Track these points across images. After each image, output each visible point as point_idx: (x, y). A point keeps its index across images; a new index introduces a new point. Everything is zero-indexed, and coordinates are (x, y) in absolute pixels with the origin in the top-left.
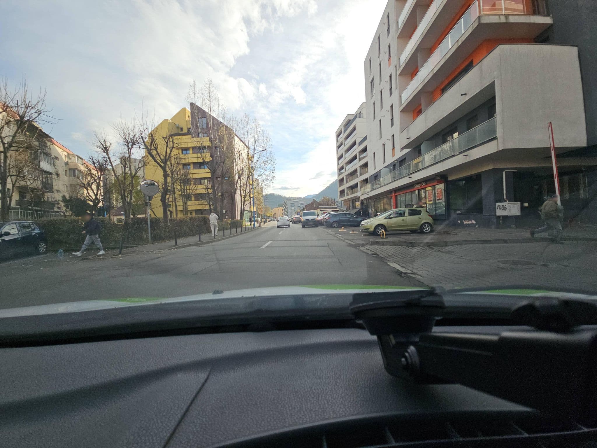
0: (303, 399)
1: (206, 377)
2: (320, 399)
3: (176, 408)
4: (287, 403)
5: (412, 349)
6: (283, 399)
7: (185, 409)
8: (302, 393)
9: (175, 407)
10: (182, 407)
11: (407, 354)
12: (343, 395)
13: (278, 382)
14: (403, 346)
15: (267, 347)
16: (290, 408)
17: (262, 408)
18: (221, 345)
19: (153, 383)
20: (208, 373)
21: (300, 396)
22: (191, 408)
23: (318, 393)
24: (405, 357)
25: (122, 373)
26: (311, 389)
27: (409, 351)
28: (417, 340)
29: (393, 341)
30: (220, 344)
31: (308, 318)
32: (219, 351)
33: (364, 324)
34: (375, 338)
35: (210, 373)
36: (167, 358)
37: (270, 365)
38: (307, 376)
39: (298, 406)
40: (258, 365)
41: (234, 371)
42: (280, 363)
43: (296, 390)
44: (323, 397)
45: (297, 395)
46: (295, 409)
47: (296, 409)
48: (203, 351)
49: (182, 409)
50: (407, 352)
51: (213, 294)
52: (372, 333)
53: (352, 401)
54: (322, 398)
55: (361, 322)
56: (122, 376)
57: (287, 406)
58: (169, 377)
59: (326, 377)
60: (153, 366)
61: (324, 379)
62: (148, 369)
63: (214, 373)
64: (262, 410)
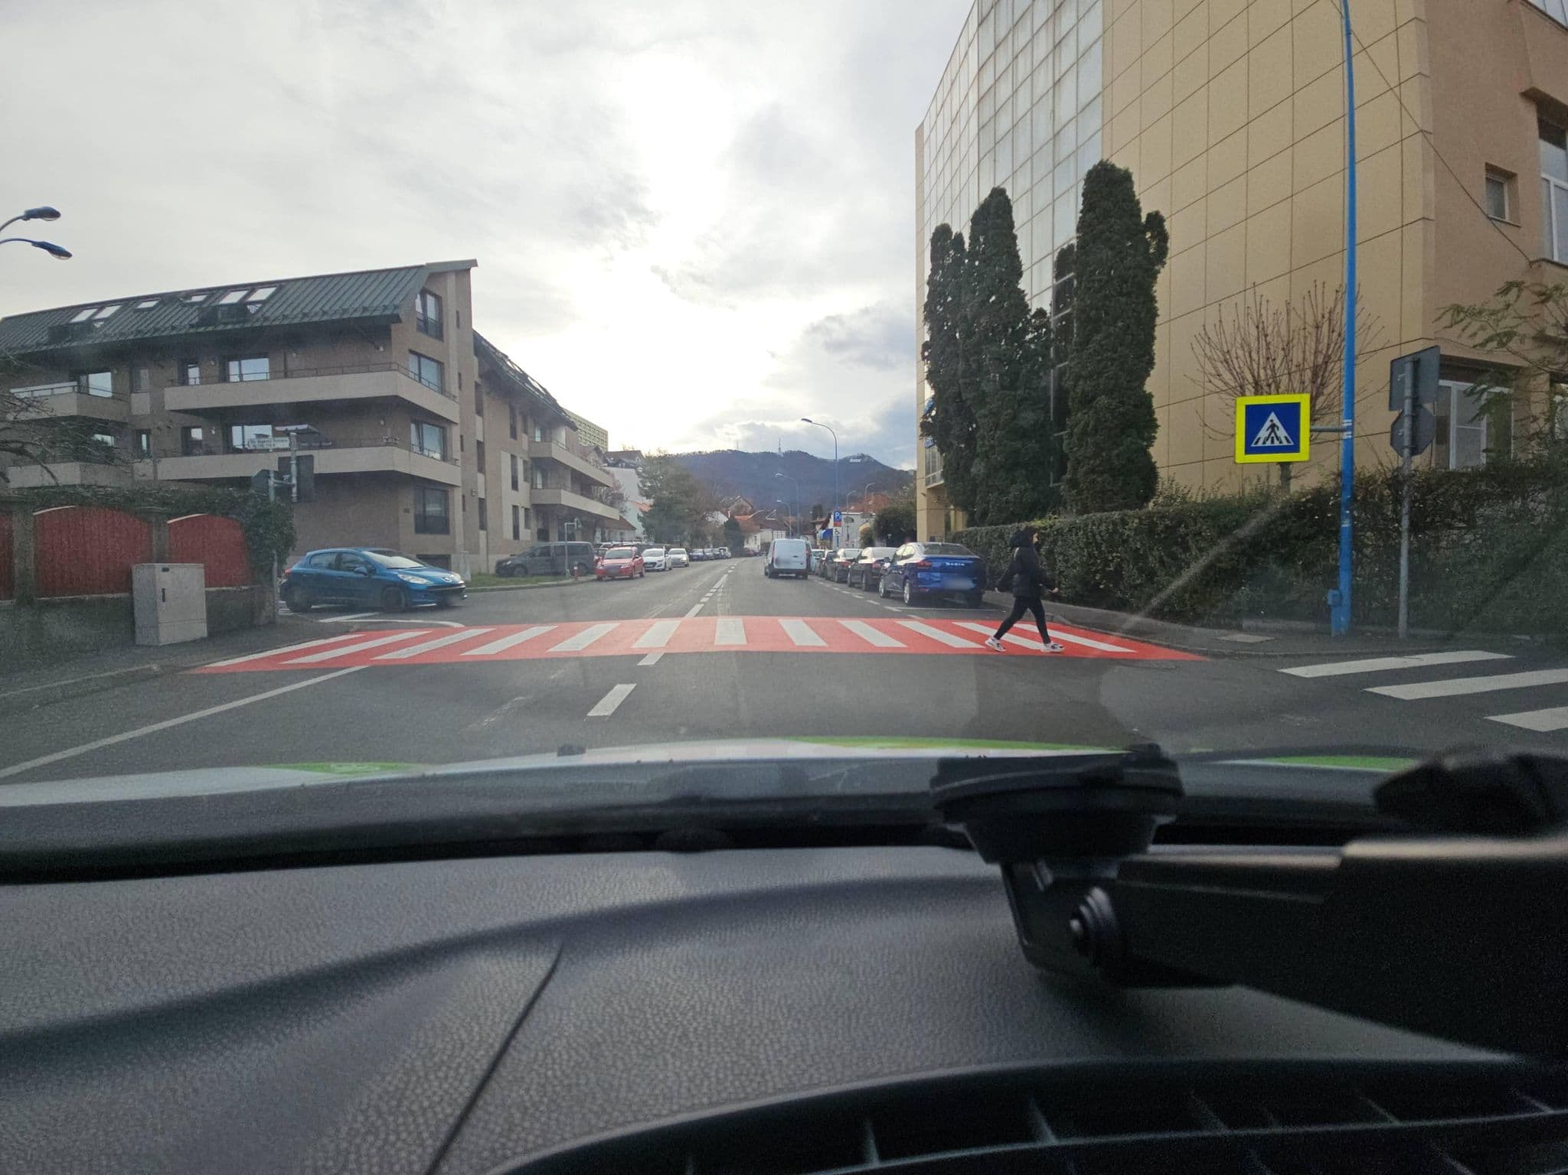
0: (809, 1024)
1: (549, 966)
2: (853, 1025)
3: (474, 1044)
4: (766, 1035)
5: (1098, 897)
6: (756, 1024)
7: (497, 1047)
8: (806, 1009)
9: (472, 1040)
10: (491, 1041)
11: (1084, 910)
12: (913, 1015)
13: (740, 981)
14: (1074, 890)
15: (709, 891)
16: (777, 1046)
17: (700, 1045)
18: (588, 885)
19: (411, 980)
20: (554, 956)
21: (800, 1016)
22: (513, 1043)
23: (847, 1008)
24: (1079, 916)
25: (327, 951)
26: (829, 1000)
27: (1090, 900)
28: (1112, 873)
29: (1045, 876)
30: (585, 882)
31: (816, 818)
32: (582, 898)
33: (967, 834)
34: (995, 870)
35: (559, 956)
36: (446, 915)
37: (717, 937)
38: (818, 966)
39: (797, 1043)
40: (685, 936)
41: (623, 952)
42: (744, 933)
43: (790, 1002)
44: (861, 1021)
45: (793, 1013)
46: (788, 1049)
47: (793, 1051)
48: (541, 898)
49: (492, 1046)
50: (1087, 904)
51: (559, 755)
52: (989, 859)
53: (936, 1032)
54: (858, 1022)
55: (958, 828)
56: (329, 961)
57: (767, 1041)
58: (452, 964)
59: (868, 970)
60: (409, 935)
61: (861, 976)
62: (396, 943)
63: (571, 956)
64: (701, 1050)
